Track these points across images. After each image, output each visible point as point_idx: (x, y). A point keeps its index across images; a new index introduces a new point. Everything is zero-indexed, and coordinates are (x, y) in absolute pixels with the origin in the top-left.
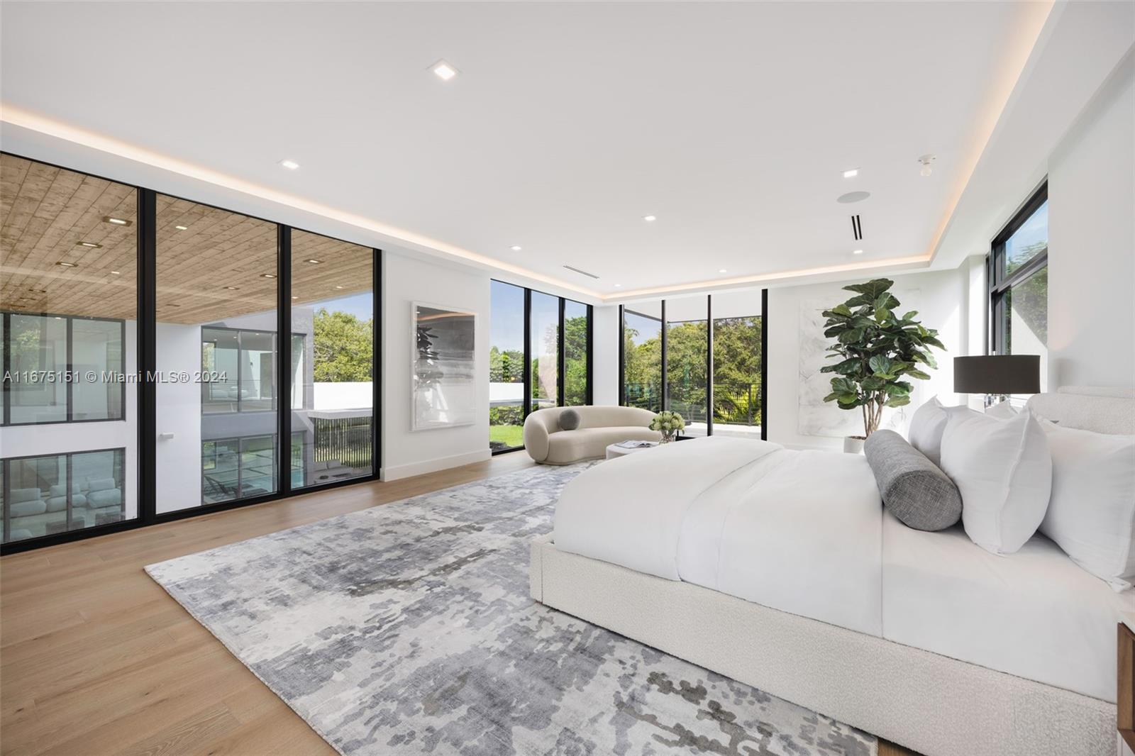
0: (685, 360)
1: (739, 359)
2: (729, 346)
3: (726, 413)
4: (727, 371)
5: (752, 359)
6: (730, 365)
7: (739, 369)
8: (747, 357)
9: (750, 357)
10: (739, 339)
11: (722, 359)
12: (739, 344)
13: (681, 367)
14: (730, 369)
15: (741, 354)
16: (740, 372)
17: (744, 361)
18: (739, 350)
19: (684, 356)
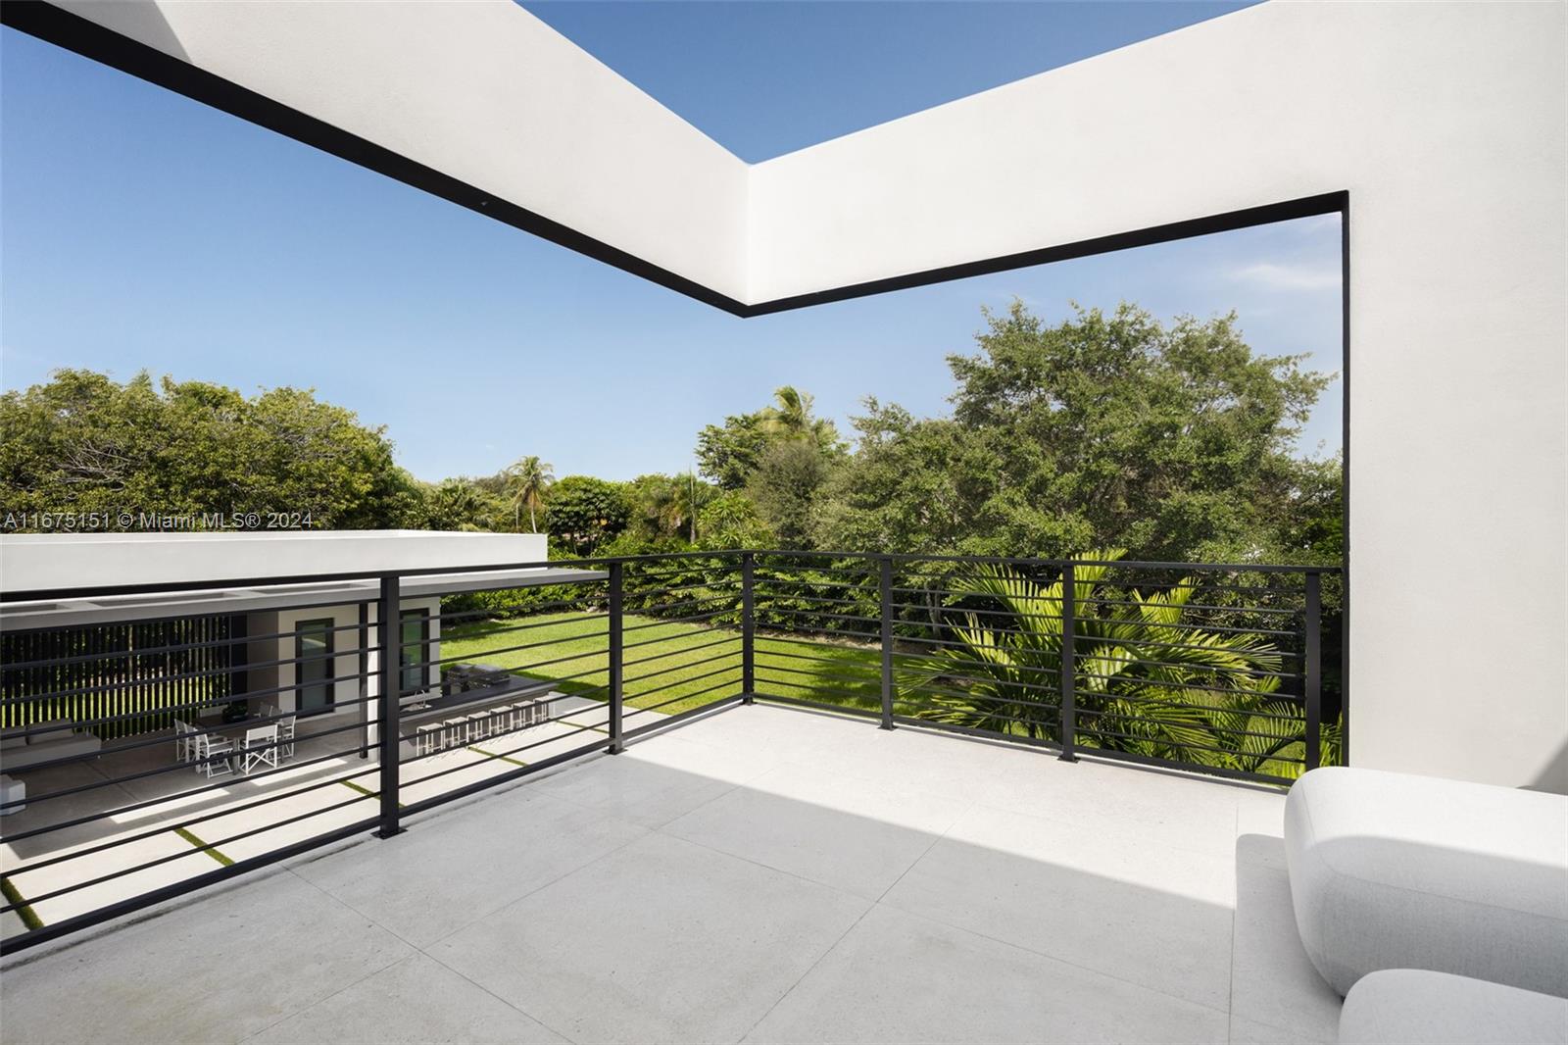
0: (907, 482)
1: (1032, 478)
2: (1009, 448)
3: (989, 639)
4: (1004, 507)
5: (1062, 480)
6: (1011, 492)
7: (1033, 504)
8: (1051, 475)
9: (1056, 475)
10: (1032, 432)
11: (994, 479)
12: (1031, 445)
13: (899, 496)
14: (1012, 502)
15: (1035, 467)
16: (1035, 508)
17: (1041, 485)
18: (1031, 459)
19: (905, 474)
